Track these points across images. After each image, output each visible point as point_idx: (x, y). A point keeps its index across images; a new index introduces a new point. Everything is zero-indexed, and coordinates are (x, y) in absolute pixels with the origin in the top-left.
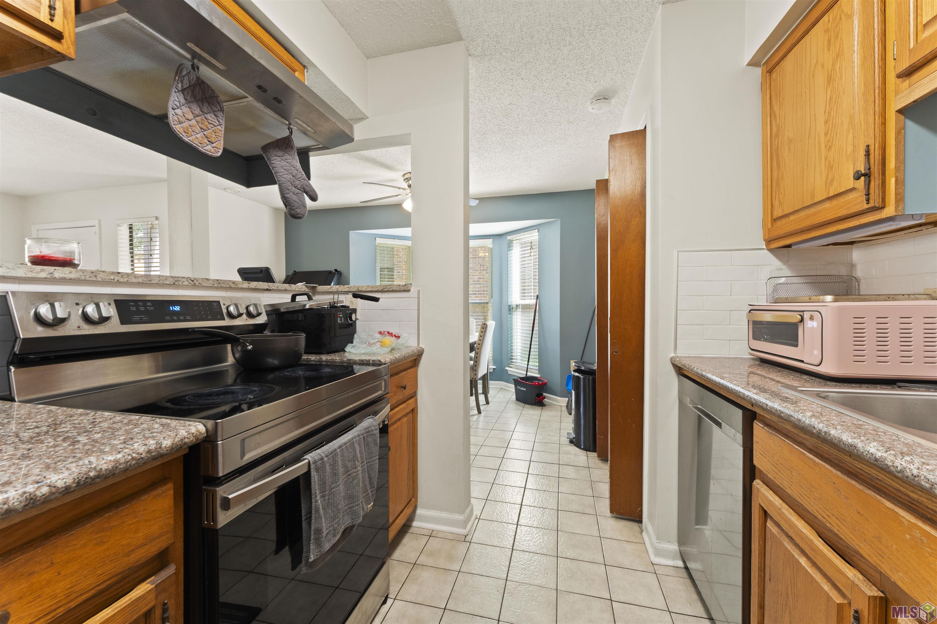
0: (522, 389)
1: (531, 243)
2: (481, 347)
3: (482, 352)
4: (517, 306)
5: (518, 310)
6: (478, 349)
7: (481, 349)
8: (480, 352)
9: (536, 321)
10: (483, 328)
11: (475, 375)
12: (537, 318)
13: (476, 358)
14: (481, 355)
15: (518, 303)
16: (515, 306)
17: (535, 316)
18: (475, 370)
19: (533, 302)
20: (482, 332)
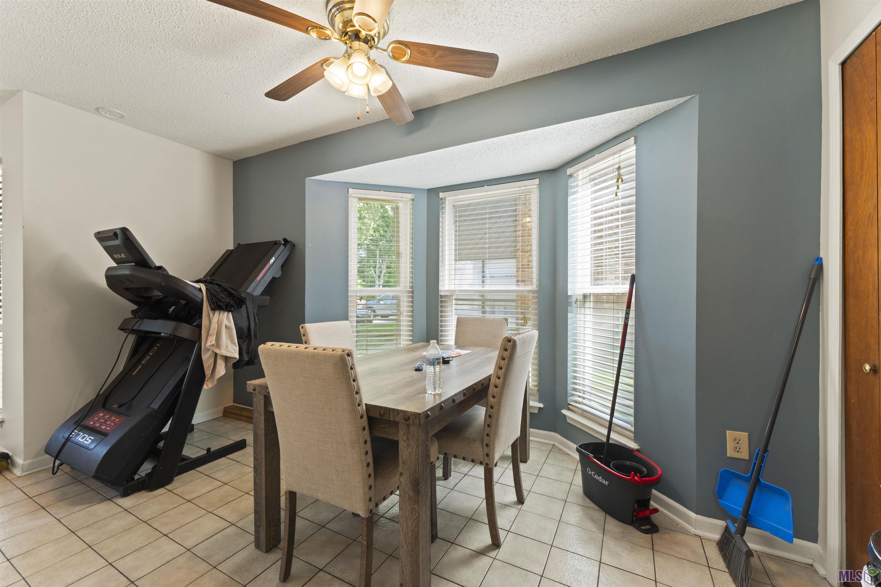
0: (600, 479)
1: (619, 168)
2: (501, 394)
3: (503, 403)
4: (585, 296)
5: (587, 305)
6: (494, 397)
7: (501, 398)
8: (500, 405)
9: (630, 330)
10: (506, 350)
11: (487, 455)
12: (631, 322)
13: (490, 416)
14: (502, 410)
15: (587, 291)
16: (581, 298)
17: (627, 319)
18: (487, 445)
19: (625, 288)
20: (504, 359)
